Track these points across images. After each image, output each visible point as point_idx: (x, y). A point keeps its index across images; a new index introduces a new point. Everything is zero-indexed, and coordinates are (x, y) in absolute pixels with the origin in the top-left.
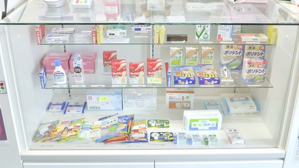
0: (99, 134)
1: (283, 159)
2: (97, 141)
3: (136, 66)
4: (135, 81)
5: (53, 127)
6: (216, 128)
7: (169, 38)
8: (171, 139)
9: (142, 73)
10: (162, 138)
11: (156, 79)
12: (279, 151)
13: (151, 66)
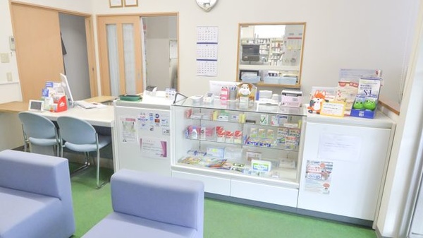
0: (208, 164)
1: (298, 189)
2: (206, 166)
3: (229, 133)
4: (229, 141)
5: (188, 158)
6: (267, 170)
7: (247, 121)
8: (242, 171)
9: (232, 137)
10: (237, 170)
11: (238, 141)
12: (297, 184)
13: (237, 134)
